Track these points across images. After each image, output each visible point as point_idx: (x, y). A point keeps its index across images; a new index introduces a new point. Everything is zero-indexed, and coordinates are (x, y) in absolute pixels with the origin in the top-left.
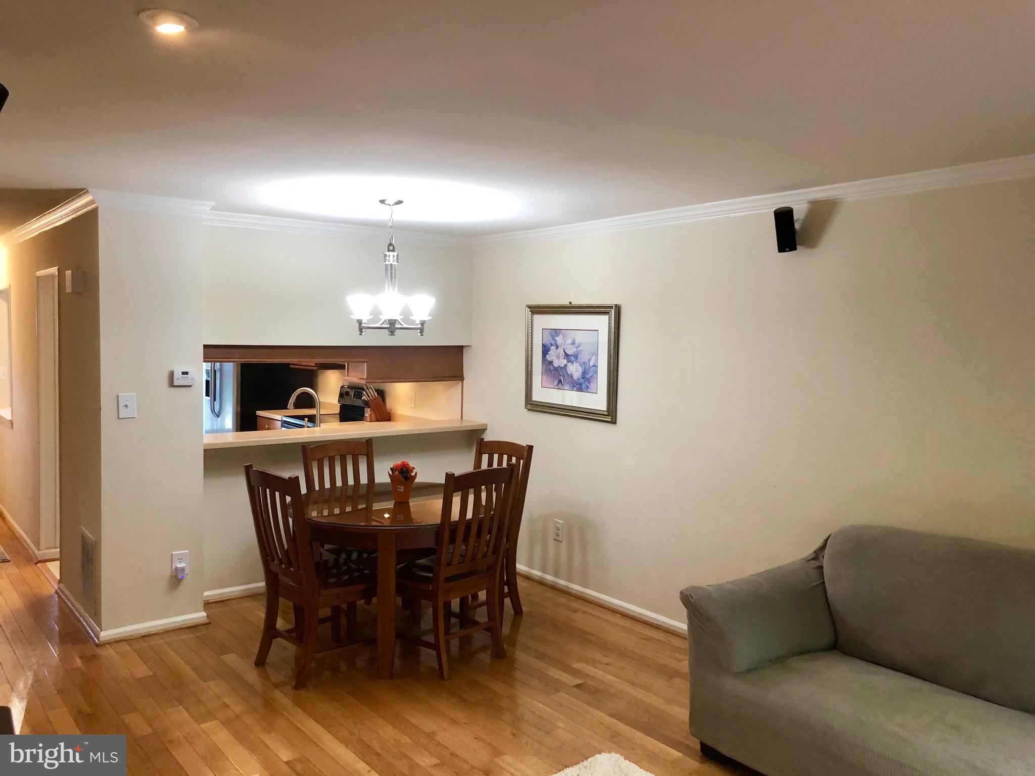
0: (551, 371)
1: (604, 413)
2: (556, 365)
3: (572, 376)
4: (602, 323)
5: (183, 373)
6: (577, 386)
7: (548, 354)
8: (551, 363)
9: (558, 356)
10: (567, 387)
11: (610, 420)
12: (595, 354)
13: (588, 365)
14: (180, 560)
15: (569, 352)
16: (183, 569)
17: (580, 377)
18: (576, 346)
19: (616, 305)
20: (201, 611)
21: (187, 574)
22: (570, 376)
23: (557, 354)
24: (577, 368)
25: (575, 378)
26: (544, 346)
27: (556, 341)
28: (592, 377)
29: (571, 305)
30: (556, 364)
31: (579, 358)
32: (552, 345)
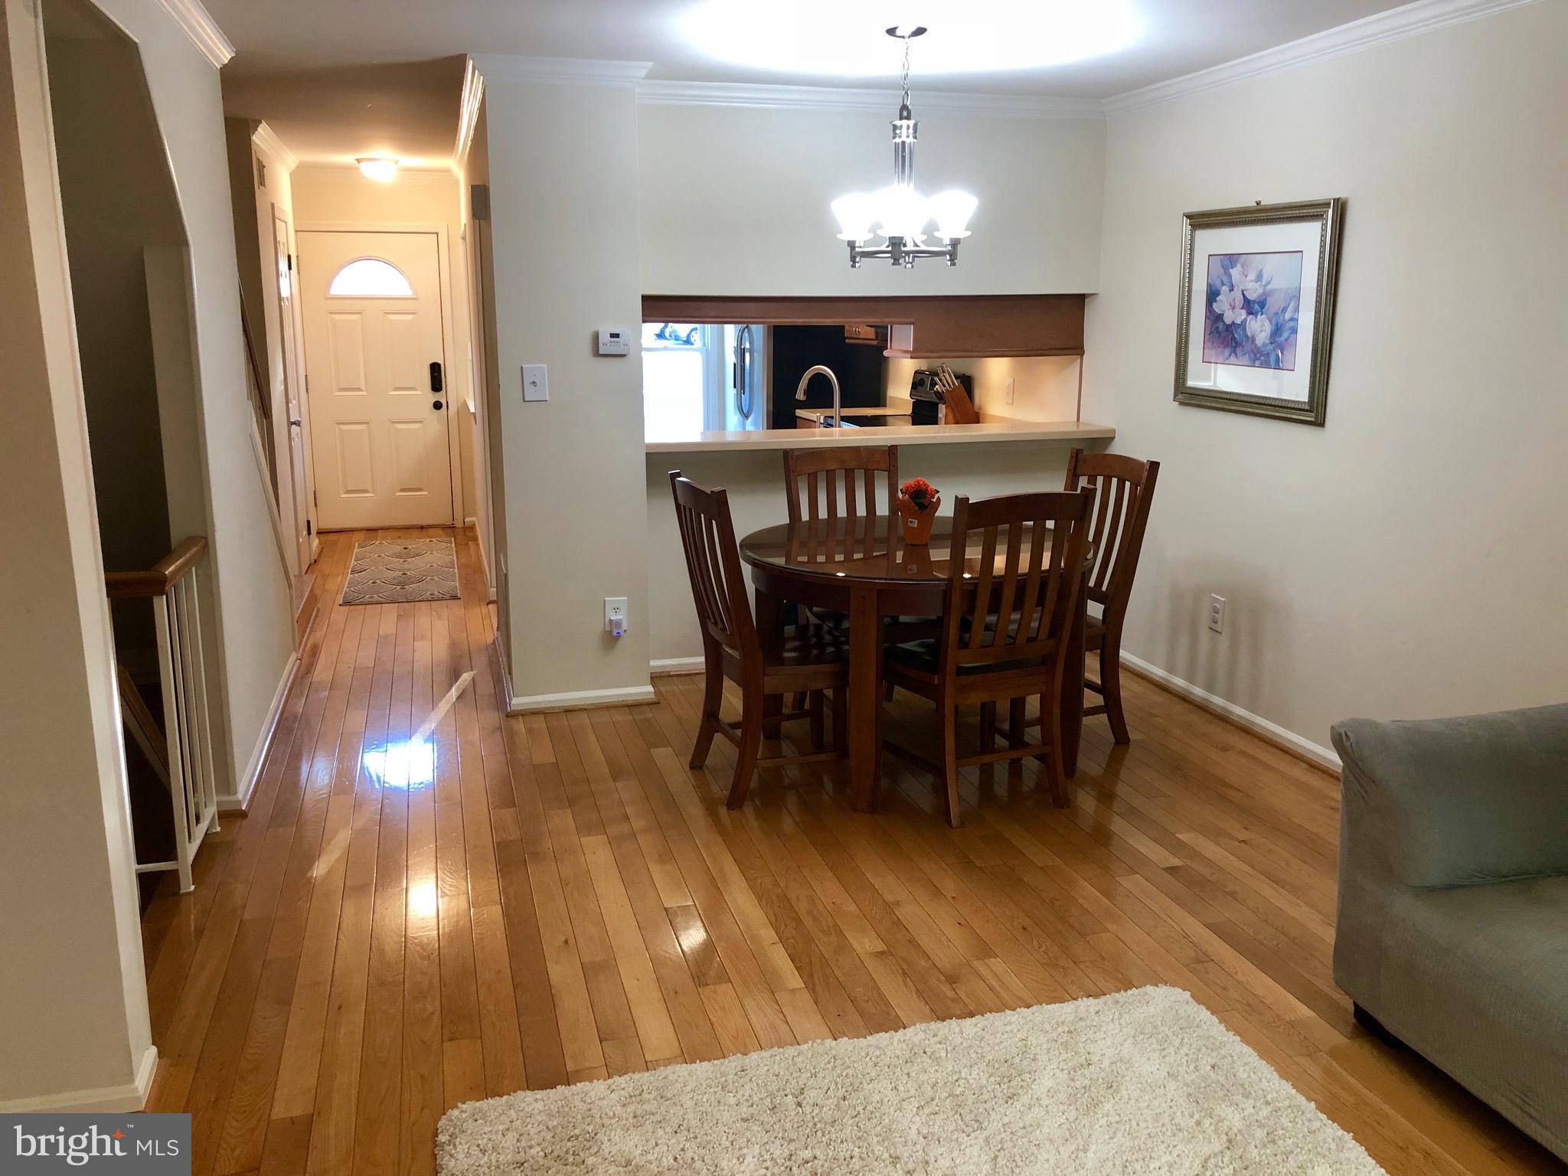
0: (1220, 333)
1: (1303, 407)
2: (1228, 320)
3: (1253, 339)
4: (1308, 237)
5: (613, 336)
6: (1262, 358)
7: (1216, 301)
8: (1219, 317)
9: (1232, 303)
10: (1246, 359)
11: (1313, 419)
12: (1295, 296)
13: (1281, 317)
14: (616, 610)
15: (1251, 296)
16: (618, 624)
17: (1268, 342)
18: (1264, 283)
19: (1337, 201)
20: (646, 685)
21: (625, 631)
22: (1250, 340)
23: (1231, 300)
24: (1262, 326)
25: (1259, 342)
26: (1209, 285)
27: (1230, 276)
28: (1286, 340)
29: (1259, 207)
30: (1229, 318)
31: (1266, 307)
32: (1223, 284)
